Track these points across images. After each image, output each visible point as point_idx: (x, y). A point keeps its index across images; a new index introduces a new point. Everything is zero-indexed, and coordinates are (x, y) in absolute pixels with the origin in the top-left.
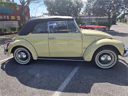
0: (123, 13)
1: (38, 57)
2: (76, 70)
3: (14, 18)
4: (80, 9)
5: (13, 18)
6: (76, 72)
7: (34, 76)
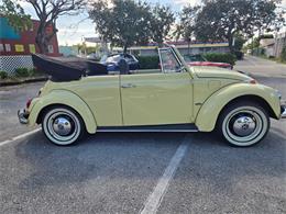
0: (256, 35)
1: (98, 128)
2: (181, 151)
3: (22, 50)
4: (169, 28)
5: (19, 48)
6: (182, 155)
7: (93, 166)
